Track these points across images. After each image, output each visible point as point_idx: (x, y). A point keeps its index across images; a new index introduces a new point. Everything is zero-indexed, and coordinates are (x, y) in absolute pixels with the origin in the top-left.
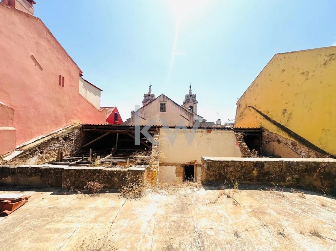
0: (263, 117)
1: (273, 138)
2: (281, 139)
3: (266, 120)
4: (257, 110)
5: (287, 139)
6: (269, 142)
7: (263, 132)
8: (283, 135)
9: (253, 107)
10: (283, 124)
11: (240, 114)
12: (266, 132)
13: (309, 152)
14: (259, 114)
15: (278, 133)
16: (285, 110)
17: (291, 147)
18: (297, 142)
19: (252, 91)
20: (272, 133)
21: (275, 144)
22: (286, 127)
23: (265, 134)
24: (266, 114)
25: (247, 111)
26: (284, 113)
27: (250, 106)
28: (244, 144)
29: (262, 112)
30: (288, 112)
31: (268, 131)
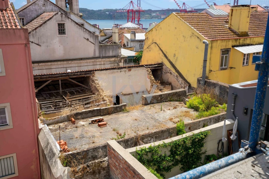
0: (163, 55)
1: (169, 71)
2: (172, 72)
3: (165, 58)
4: (160, 49)
5: (174, 73)
6: (166, 73)
7: (163, 65)
8: (173, 71)
9: (158, 45)
10: (174, 63)
11: (148, 46)
12: (165, 66)
13: (182, 81)
14: (161, 52)
15: (171, 68)
16: (175, 54)
17: (176, 77)
18: (178, 75)
19: (157, 31)
20: (168, 68)
21: (169, 74)
22: (175, 65)
23: (164, 67)
24: (165, 53)
25: (153, 46)
26: (174, 56)
27: (156, 43)
28: (152, 76)
29: (163, 51)
30: (176, 56)
31: (166, 65)
